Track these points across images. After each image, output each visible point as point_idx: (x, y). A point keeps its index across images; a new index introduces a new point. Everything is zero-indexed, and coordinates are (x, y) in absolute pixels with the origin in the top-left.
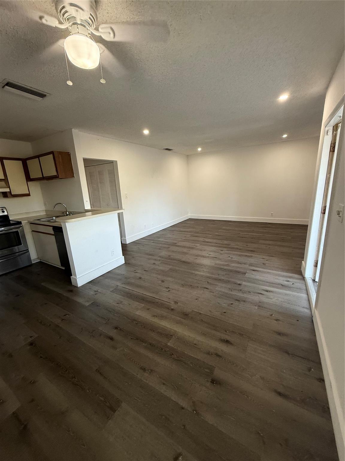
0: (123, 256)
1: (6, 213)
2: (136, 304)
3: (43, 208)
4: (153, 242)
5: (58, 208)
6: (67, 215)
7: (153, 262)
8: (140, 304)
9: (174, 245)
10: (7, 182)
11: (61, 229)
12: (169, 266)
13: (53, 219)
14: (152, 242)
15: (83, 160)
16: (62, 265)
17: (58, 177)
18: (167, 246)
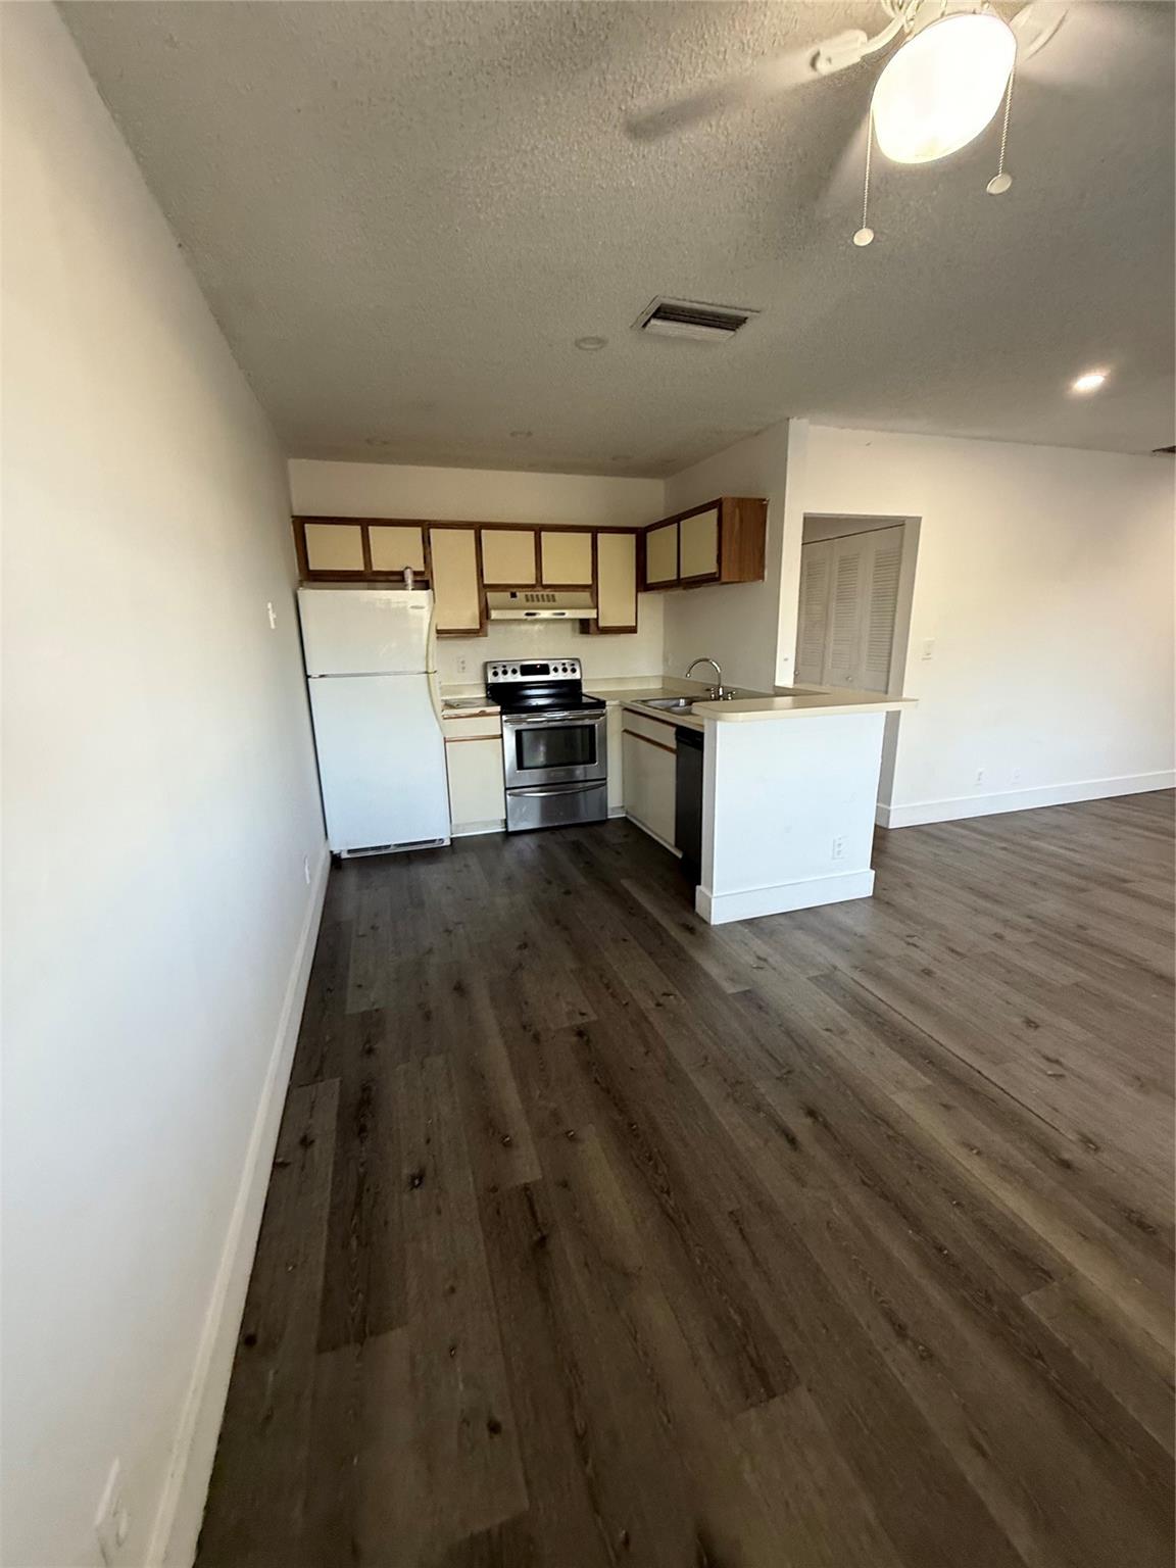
0: (872, 868)
1: (577, 676)
2: (897, 1063)
3: (659, 671)
4: (1004, 849)
5: (699, 676)
6: (717, 698)
7: (998, 929)
8: (913, 1069)
9: (1117, 884)
10: (595, 595)
11: (699, 739)
12: (1071, 970)
13: (677, 705)
14: (1004, 845)
15: (802, 520)
16: (677, 845)
17: (718, 579)
18: (1075, 881)
